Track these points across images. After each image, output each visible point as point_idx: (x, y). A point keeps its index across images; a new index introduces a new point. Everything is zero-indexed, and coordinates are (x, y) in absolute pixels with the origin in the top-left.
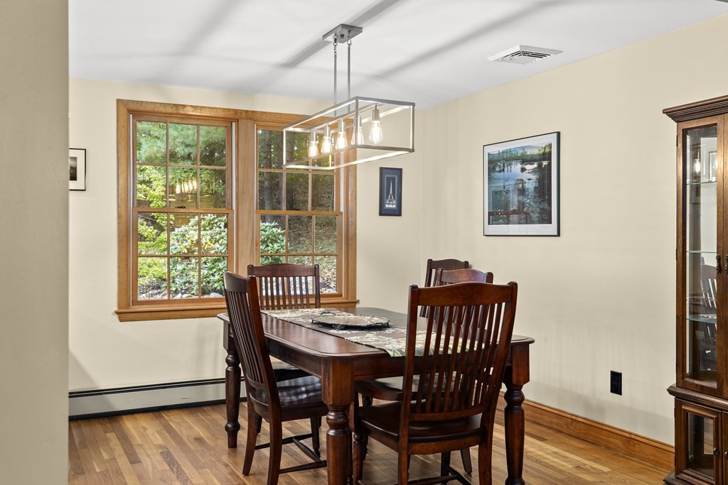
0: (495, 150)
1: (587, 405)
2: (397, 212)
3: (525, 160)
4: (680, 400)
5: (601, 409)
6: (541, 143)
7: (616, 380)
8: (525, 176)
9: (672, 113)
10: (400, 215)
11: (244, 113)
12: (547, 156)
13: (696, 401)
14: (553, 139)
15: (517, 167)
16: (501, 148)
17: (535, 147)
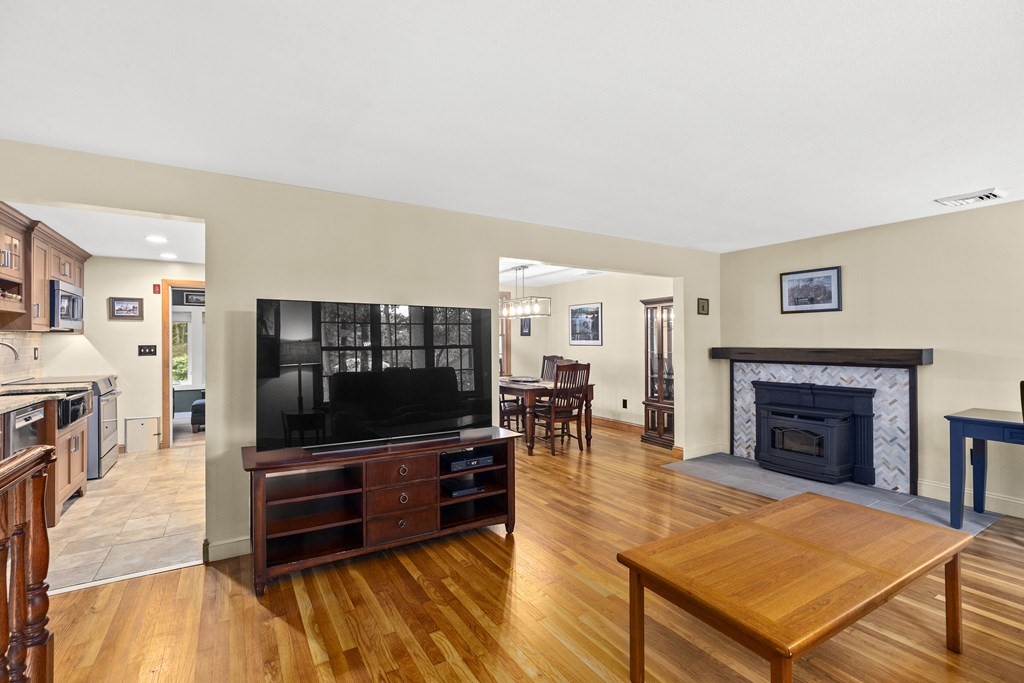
0: (574, 308)
1: (613, 413)
3: (588, 313)
4: (646, 405)
5: (619, 415)
6: (595, 306)
7: (625, 402)
8: (588, 320)
9: (643, 302)
10: (529, 335)
12: (597, 312)
13: (652, 405)
14: (599, 306)
15: (584, 316)
16: (578, 307)
17: (592, 308)
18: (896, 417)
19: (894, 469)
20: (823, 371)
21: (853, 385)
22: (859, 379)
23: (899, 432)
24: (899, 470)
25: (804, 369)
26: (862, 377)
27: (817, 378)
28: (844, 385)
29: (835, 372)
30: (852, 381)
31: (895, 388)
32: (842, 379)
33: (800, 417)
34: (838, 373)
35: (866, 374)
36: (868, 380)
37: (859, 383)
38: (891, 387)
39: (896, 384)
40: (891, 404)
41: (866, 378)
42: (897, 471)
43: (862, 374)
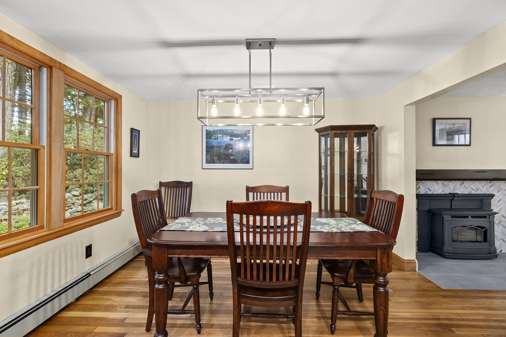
0: (209, 128)
2: (137, 156)
10: (138, 157)
11: (58, 63)
18: (501, 209)
19: (500, 239)
20: (461, 185)
21: (478, 193)
22: (482, 188)
23: (502, 218)
24: (503, 240)
25: (450, 183)
26: (483, 187)
27: (458, 189)
28: (474, 192)
29: (468, 185)
30: (478, 190)
31: (500, 192)
32: (472, 189)
33: (473, 217)
34: (470, 185)
35: (485, 185)
36: (486, 188)
37: (482, 191)
38: (498, 192)
39: (500, 190)
40: (498, 202)
41: (485, 187)
42: (501, 241)
43: (483, 185)
